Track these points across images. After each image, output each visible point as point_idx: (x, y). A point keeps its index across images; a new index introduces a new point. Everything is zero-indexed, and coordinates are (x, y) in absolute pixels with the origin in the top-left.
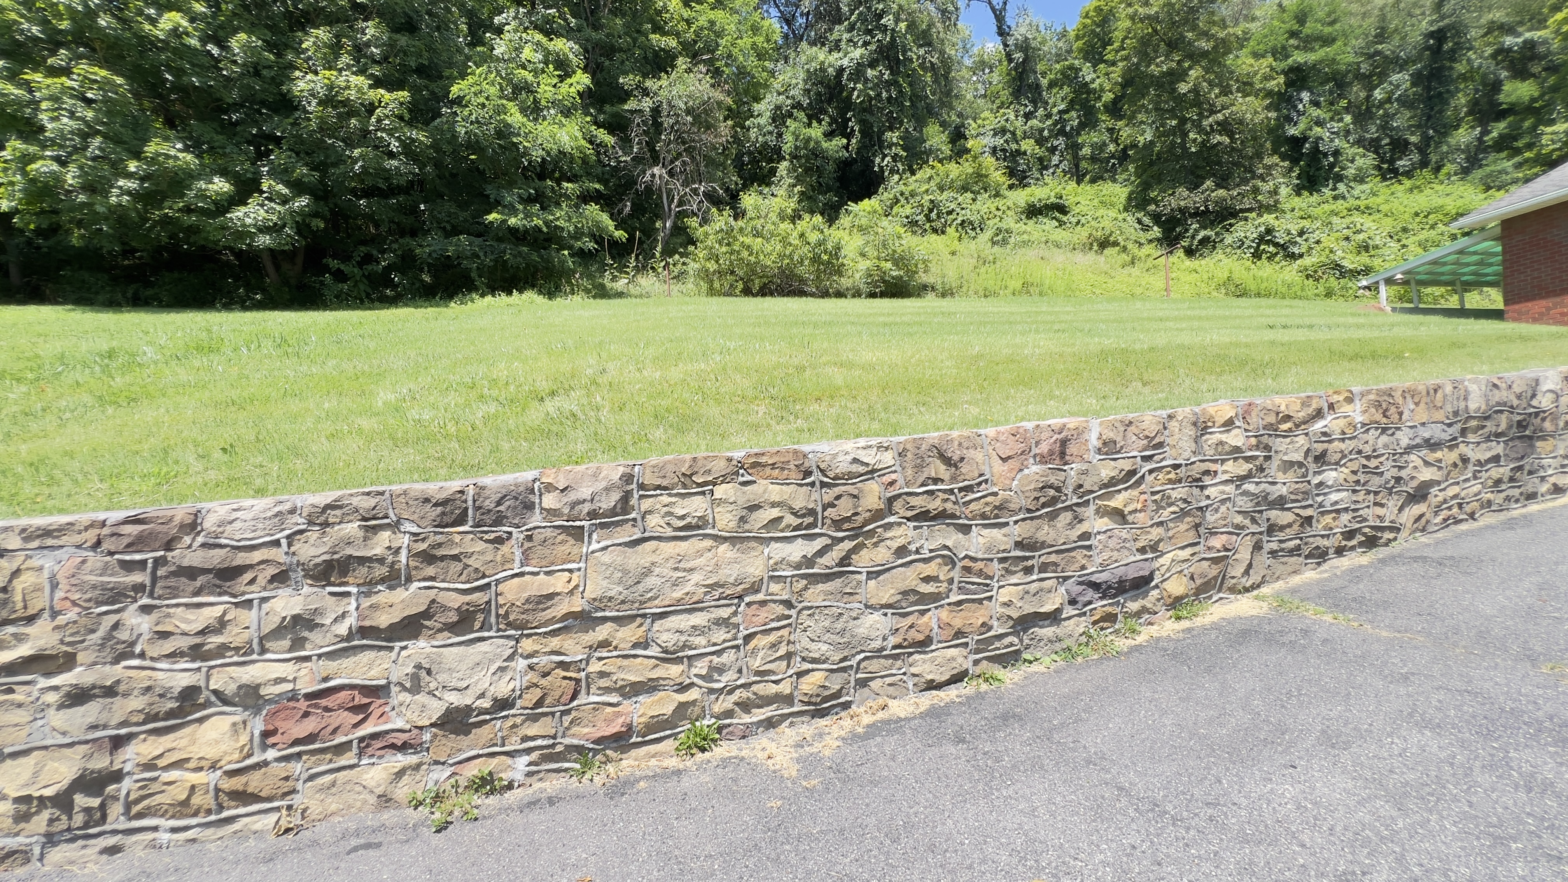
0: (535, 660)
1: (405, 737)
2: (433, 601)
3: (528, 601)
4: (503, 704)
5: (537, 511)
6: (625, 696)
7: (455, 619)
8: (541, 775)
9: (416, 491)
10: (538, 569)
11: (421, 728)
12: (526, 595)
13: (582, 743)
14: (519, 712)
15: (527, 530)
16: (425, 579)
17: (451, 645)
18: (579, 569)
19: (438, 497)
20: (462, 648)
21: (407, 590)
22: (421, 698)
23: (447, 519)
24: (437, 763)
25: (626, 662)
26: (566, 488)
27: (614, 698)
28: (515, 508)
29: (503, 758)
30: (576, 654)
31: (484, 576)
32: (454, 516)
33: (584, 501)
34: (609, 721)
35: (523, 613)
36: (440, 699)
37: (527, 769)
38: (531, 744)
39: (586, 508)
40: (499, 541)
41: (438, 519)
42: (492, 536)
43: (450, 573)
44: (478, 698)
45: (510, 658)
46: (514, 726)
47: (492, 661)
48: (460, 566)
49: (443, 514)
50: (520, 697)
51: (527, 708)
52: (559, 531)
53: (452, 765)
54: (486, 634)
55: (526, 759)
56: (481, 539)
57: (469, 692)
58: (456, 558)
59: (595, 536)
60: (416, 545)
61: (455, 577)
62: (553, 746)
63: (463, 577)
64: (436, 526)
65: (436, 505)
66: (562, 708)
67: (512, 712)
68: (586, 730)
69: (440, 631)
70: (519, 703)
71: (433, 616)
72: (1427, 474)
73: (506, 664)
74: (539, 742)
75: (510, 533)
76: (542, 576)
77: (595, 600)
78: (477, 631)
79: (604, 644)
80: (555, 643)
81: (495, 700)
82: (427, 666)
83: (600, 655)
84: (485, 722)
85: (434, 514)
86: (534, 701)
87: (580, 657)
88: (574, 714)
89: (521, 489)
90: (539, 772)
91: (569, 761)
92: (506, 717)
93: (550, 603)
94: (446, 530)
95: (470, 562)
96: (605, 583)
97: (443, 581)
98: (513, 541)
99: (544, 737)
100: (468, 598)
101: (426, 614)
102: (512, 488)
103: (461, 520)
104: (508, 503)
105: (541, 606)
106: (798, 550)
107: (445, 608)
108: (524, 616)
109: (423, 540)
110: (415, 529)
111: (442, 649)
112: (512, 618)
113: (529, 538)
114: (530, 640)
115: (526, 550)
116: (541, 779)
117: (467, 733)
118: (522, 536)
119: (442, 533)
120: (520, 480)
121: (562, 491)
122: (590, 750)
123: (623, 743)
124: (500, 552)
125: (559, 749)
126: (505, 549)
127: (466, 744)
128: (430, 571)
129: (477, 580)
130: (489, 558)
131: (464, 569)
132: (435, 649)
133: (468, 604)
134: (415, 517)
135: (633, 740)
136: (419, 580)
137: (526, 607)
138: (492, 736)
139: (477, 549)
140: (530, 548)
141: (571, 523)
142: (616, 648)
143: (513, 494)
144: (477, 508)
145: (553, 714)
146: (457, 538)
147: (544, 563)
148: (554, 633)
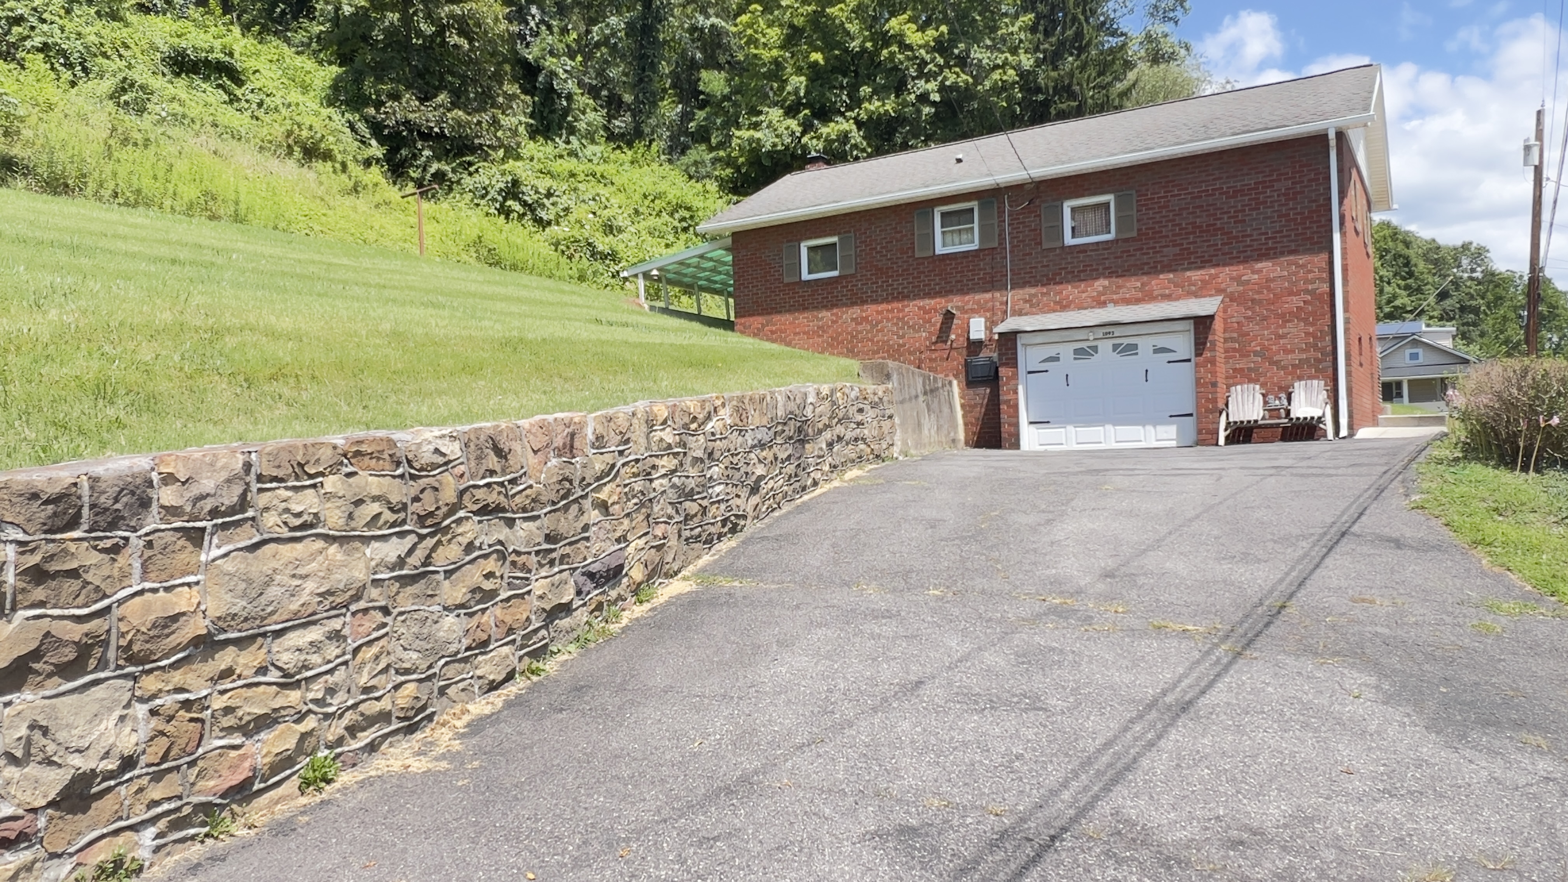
0: (158, 702)
1: (18, 825)
2: (48, 634)
3: (154, 626)
4: (128, 762)
5: (154, 508)
6: (248, 734)
7: (72, 656)
8: (168, 849)
9: (18, 483)
10: (159, 585)
11: (34, 811)
12: (152, 617)
13: (211, 798)
14: (144, 771)
15: (147, 534)
16: (33, 606)
17: (63, 694)
18: (197, 583)
19: (50, 491)
20: (75, 696)
21: (9, 622)
22: (32, 769)
23: (59, 523)
24: (54, 856)
25: (250, 692)
26: (187, 480)
27: (237, 739)
28: (132, 505)
29: (129, 833)
30: (199, 689)
31: (105, 596)
32: (67, 517)
33: (208, 495)
34: (233, 768)
35: (147, 642)
36: (60, 766)
37: (155, 843)
38: (159, 810)
39: (208, 505)
40: (115, 550)
41: (50, 522)
42: (108, 544)
43: (64, 594)
44: (102, 759)
45: (128, 705)
46: (141, 790)
47: (110, 710)
48: (76, 584)
49: (55, 514)
50: (144, 752)
51: (153, 765)
52: (179, 535)
53: (71, 855)
54: (102, 675)
55: (151, 831)
56: (95, 548)
57: (91, 752)
58: (74, 574)
59: (215, 540)
60: (23, 558)
61: (70, 600)
62: (178, 809)
63: (81, 600)
64: (46, 532)
65: (47, 502)
66: (188, 759)
67: (136, 772)
68: (212, 783)
69: (50, 675)
70: (143, 760)
71: (44, 656)
72: (760, 470)
73: (126, 712)
74: (166, 807)
75: (126, 539)
76: (162, 593)
77: (219, 618)
78: (91, 672)
79: (227, 673)
80: (177, 677)
81: (122, 758)
82: (44, 723)
83: (223, 687)
84: (109, 789)
85: (43, 515)
86: (160, 754)
87: (204, 693)
88: (200, 763)
89: (139, 481)
90: (165, 845)
91: (193, 826)
92: (131, 779)
93: (175, 626)
94: (58, 536)
95: (89, 577)
96: (228, 597)
97: (55, 607)
98: (128, 551)
99: (169, 799)
100: (87, 627)
101: (36, 655)
102: (129, 479)
103: (73, 523)
104: (125, 499)
105: (166, 631)
106: (393, 549)
107: (61, 643)
108: (148, 646)
109: (32, 551)
110: (21, 537)
111: (54, 701)
112: (136, 648)
113: (150, 545)
114: (151, 677)
115: (146, 561)
116: (168, 854)
117: (85, 810)
118: (142, 543)
119: (53, 541)
120: (135, 470)
121: (184, 483)
122: (216, 805)
123: (247, 793)
124: (116, 565)
125: (187, 810)
126: (121, 560)
127: (85, 824)
128: (39, 593)
129: (96, 602)
130: (107, 573)
131: (83, 587)
132: (47, 702)
133: (87, 635)
134: (19, 520)
135: (257, 786)
136: (26, 608)
137: (151, 633)
138: (117, 807)
139: (93, 562)
140: (150, 558)
141: (191, 524)
142: (239, 676)
143: (131, 487)
144: (93, 506)
145: (178, 768)
146: (72, 547)
147: (164, 576)
148: (175, 666)
